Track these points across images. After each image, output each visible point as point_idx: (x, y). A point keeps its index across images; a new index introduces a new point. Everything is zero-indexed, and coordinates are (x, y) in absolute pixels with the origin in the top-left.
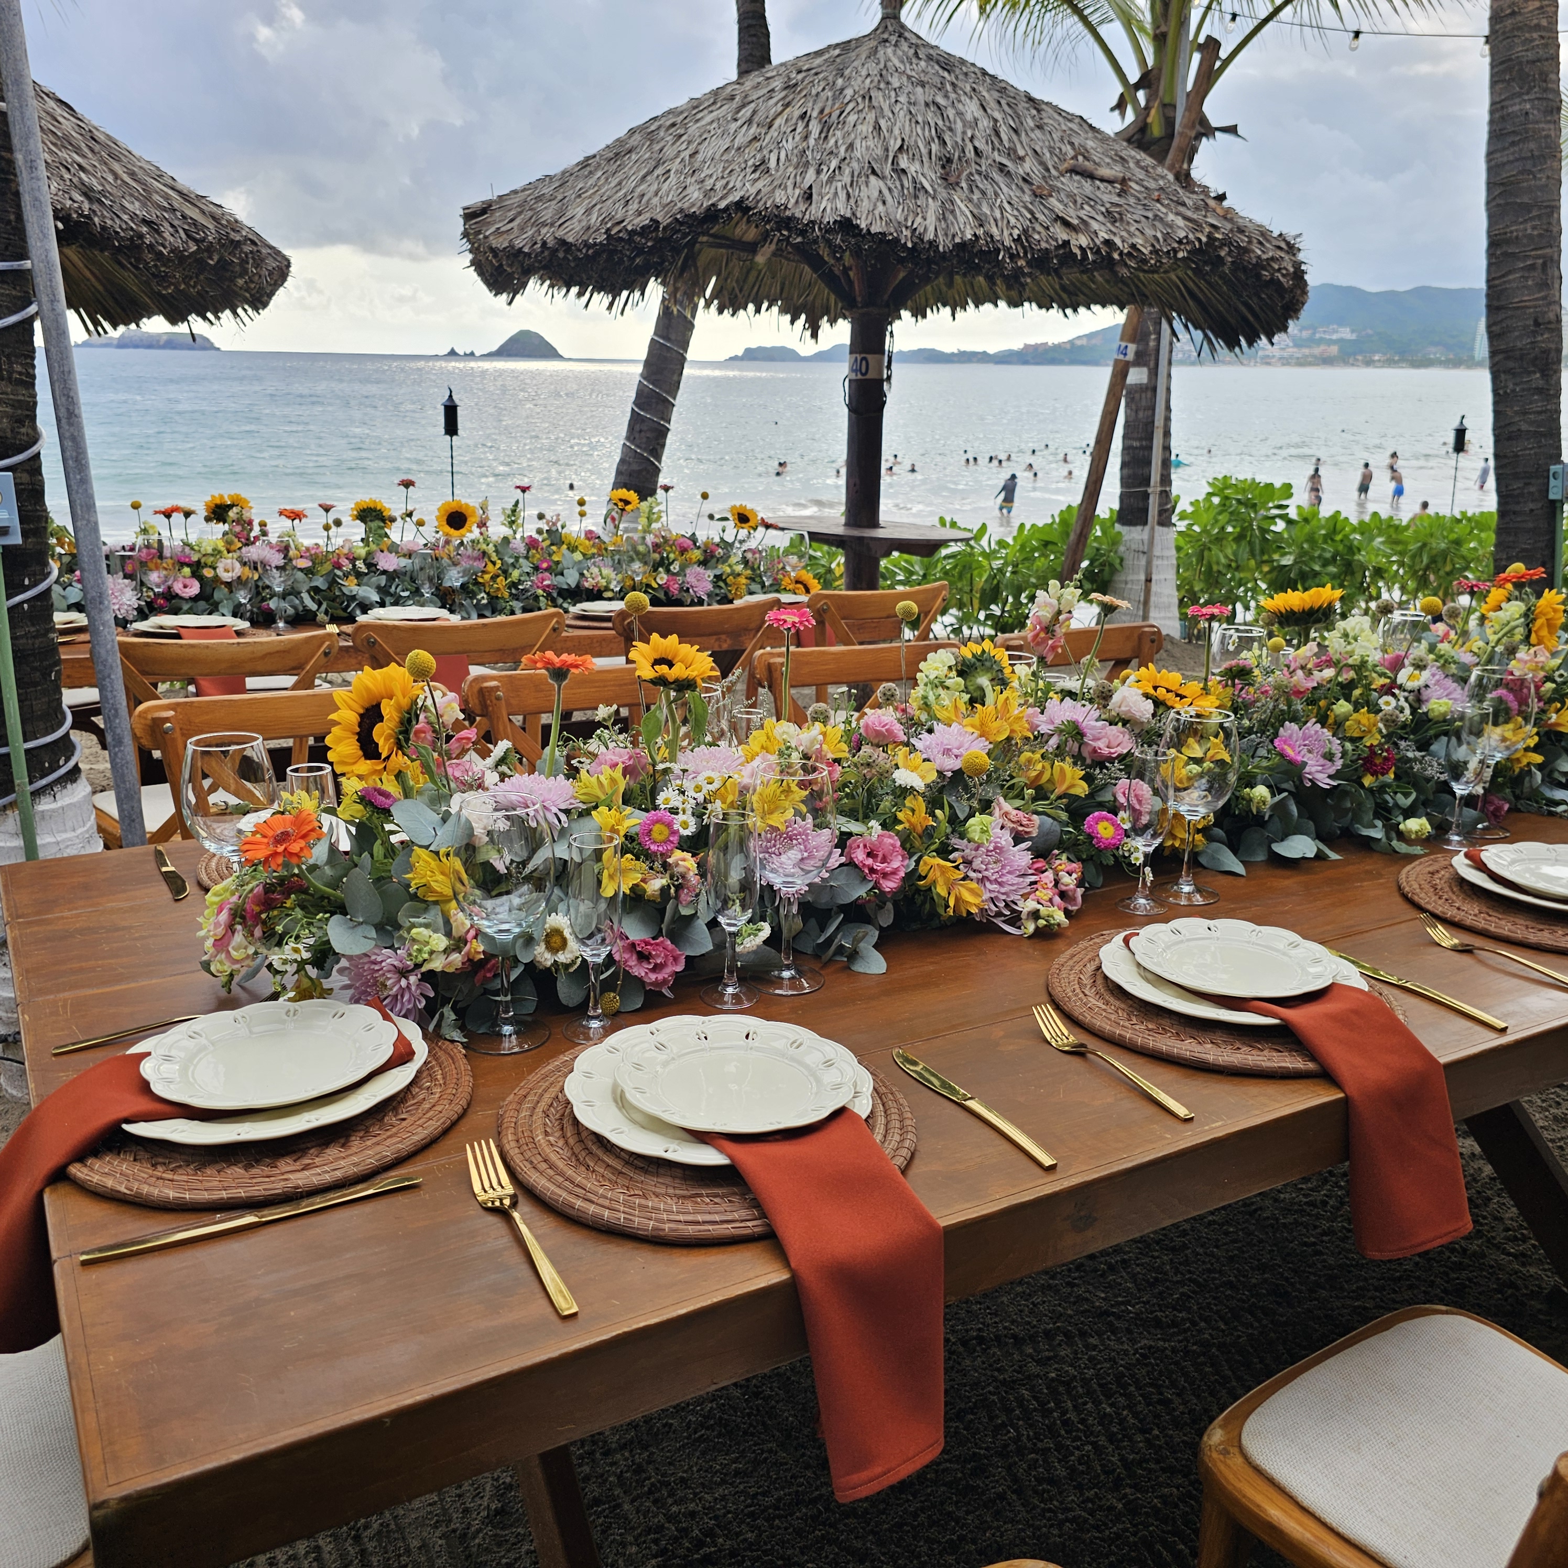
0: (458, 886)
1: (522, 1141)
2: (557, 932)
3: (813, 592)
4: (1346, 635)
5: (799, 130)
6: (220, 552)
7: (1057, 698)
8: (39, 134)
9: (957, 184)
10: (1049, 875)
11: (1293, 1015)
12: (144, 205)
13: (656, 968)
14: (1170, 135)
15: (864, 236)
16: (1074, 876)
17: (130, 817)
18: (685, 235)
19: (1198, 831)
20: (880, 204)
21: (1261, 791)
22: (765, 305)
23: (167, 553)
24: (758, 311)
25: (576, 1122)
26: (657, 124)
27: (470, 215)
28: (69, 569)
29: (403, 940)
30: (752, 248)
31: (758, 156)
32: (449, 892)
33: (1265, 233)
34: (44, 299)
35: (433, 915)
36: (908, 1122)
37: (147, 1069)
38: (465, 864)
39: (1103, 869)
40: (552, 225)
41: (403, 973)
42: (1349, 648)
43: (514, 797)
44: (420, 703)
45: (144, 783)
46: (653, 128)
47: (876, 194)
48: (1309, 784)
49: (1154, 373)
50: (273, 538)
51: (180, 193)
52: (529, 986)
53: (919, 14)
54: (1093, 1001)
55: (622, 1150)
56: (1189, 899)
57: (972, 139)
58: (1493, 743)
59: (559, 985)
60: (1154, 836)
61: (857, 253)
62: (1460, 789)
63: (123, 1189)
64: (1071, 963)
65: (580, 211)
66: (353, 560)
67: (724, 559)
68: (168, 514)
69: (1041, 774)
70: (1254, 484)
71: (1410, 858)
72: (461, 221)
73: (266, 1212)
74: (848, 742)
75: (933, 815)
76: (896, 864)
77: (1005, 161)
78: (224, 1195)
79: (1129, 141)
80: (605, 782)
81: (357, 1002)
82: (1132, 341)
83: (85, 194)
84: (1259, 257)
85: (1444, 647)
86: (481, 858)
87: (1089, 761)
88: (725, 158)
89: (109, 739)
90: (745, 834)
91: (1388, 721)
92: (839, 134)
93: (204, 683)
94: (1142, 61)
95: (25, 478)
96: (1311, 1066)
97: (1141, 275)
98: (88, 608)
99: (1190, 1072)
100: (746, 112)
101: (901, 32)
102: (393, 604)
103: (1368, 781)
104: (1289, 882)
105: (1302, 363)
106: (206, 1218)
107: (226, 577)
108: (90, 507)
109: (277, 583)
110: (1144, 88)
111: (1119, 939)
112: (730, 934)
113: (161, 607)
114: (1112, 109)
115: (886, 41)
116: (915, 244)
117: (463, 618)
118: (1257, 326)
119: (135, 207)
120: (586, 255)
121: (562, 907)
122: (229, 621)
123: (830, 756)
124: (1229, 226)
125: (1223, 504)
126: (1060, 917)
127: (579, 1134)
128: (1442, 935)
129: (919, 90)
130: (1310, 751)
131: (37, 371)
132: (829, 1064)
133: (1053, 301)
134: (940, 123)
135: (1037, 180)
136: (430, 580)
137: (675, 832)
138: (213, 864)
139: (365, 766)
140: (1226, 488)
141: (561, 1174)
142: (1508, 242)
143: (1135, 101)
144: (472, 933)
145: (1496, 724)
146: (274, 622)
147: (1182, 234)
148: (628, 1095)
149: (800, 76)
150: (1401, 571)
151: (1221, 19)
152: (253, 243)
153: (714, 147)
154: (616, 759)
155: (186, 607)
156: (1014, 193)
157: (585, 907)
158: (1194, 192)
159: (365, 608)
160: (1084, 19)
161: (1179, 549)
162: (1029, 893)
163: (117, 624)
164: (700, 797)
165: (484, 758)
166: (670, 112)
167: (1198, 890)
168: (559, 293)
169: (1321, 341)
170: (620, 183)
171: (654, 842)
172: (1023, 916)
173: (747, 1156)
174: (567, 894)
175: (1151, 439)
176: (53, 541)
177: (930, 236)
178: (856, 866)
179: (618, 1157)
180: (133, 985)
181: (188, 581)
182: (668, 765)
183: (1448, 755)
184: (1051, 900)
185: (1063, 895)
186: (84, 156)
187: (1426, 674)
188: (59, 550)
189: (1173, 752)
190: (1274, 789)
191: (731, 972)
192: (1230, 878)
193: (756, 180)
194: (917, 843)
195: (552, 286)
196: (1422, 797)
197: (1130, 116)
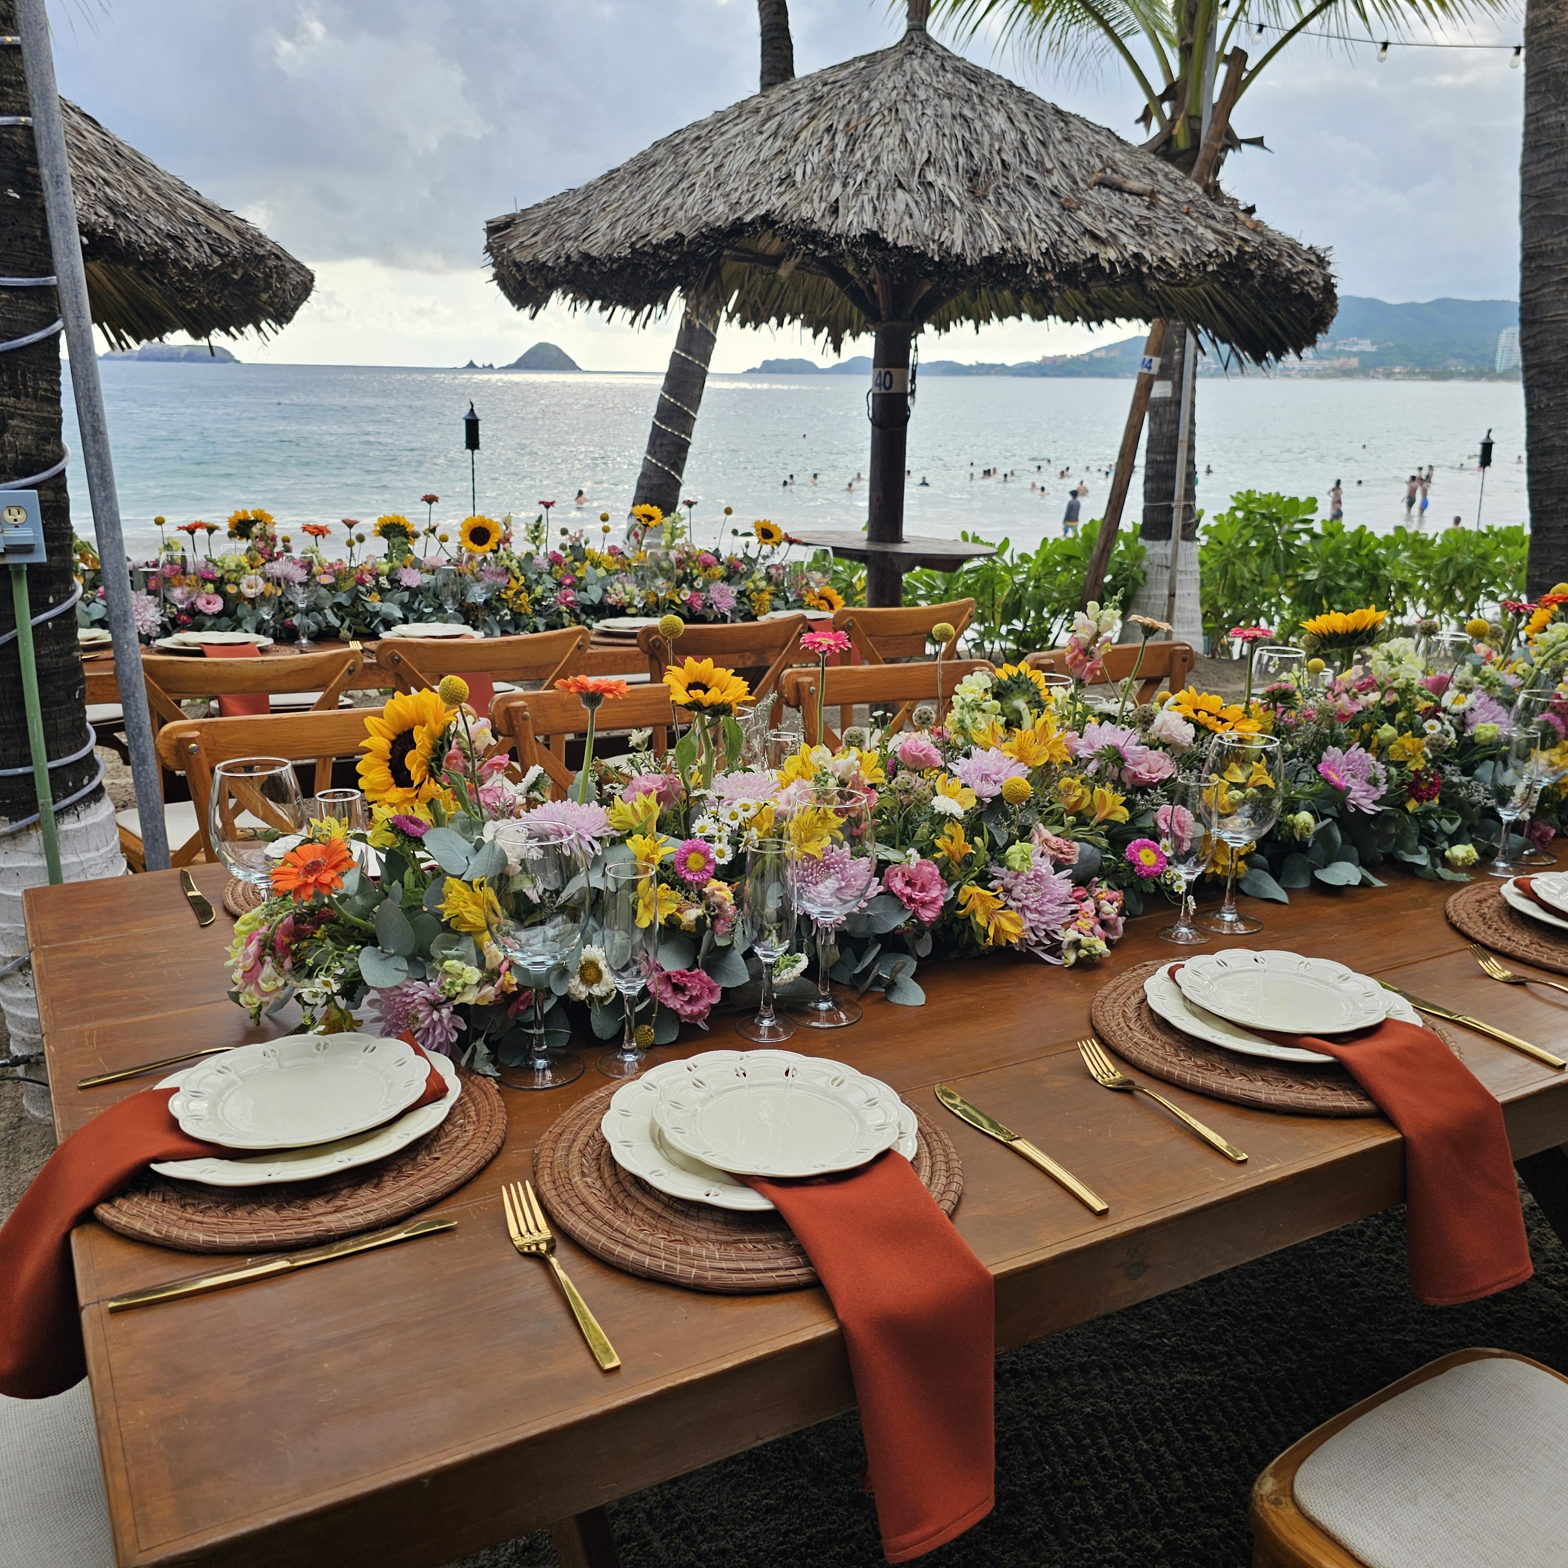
0: (492, 916)
1: (559, 1182)
2: (592, 964)
3: (838, 608)
4: (1389, 658)
5: (825, 142)
6: (243, 568)
7: (1094, 721)
8: (65, 148)
9: (985, 197)
10: (1090, 903)
11: (1346, 1051)
12: (169, 220)
13: (692, 1000)
14: (1195, 147)
15: (890, 250)
16: (1116, 904)
17: (153, 836)
18: (710, 249)
19: (1241, 858)
20: (906, 217)
21: (1304, 817)
22: (787, 319)
23: (190, 569)
24: (780, 324)
25: (613, 1162)
26: (681, 137)
27: (494, 229)
28: (92, 585)
29: (435, 972)
30: (776, 261)
31: (784, 170)
32: (483, 923)
33: (1295, 247)
34: (70, 315)
35: (467, 948)
36: (955, 1164)
37: (176, 1106)
38: (498, 893)
39: (1144, 896)
40: (576, 239)
41: (435, 1005)
42: (1393, 670)
43: (548, 825)
44: (453, 729)
45: (168, 801)
46: (677, 141)
47: (903, 207)
48: (1353, 810)
49: (1178, 387)
50: (296, 554)
51: (204, 207)
52: (562, 1018)
53: (943, 27)
54: (1139, 1036)
55: (661, 1192)
56: (1231, 928)
57: (999, 152)
58: (1541, 768)
59: (592, 1017)
60: (1197, 864)
61: (884, 267)
62: (1506, 815)
63: (151, 1232)
64: (1114, 995)
65: (604, 225)
66: (376, 576)
67: (748, 575)
68: (191, 530)
69: (1081, 799)
70: (1278, 498)
71: (1456, 886)
72: (485, 235)
73: (298, 1256)
74: (884, 767)
75: (972, 842)
76: (935, 893)
77: (1032, 174)
78: (255, 1238)
79: (1155, 152)
80: (639, 809)
81: (388, 1034)
82: (1157, 354)
83: (110, 209)
84: (1289, 271)
85: (1488, 669)
86: (515, 887)
87: (1129, 786)
88: (750, 171)
89: (133, 757)
90: (782, 862)
91: (1432, 745)
92: (865, 146)
93: (228, 700)
94: (1168, 72)
95: (50, 495)
96: (1366, 1105)
97: (1167, 288)
98: (113, 625)
99: (1240, 1111)
100: (772, 125)
101: (928, 43)
102: (416, 621)
103: (1412, 806)
104: (1333, 909)
105: (1322, 375)
106: (237, 1261)
107: (250, 593)
108: (115, 524)
109: (301, 600)
110: (1169, 99)
111: (1163, 971)
112: (767, 965)
113: (185, 623)
114: (1137, 121)
115: (912, 53)
116: (942, 258)
117: (487, 635)
118: (1286, 340)
119: (160, 222)
120: (610, 269)
121: (596, 937)
122: (252, 637)
123: (867, 782)
124: (1259, 239)
125: (1246, 519)
126: (1101, 947)
127: (616, 1175)
128: (1495, 968)
129: (946, 102)
130: (1353, 776)
131: (62, 389)
132: (872, 1102)
133: (1077, 314)
134: (967, 135)
135: (1065, 193)
136: (454, 596)
137: (710, 861)
138: (240, 889)
139: (397, 794)
140: (1250, 502)
141: (599, 1217)
142: (1542, 255)
143: (1161, 113)
144: (506, 965)
145: (1543, 749)
146: (298, 638)
147: (1212, 247)
148: (667, 1136)
149: (826, 89)
150: (1427, 586)
151: (1248, 30)
152: (278, 257)
153: (740, 160)
154: (649, 785)
155: (209, 623)
156: (1042, 206)
157: (619, 938)
158: (1223, 205)
159: (388, 624)
160: (1110, 31)
161: (1202, 563)
162: (1070, 923)
163: (141, 641)
164: (735, 824)
165: (515, 784)
166: (694, 125)
167: (1241, 919)
168: (582, 307)
169: (1341, 353)
170: (644, 197)
171: (690, 872)
172: (1064, 946)
173: (790, 1200)
174: (601, 925)
175: (1175, 453)
176: (77, 557)
177: (957, 249)
178: (894, 895)
179: (657, 1199)
180: (159, 1015)
181: (211, 598)
182: (702, 791)
183: (1494, 780)
184: (1092, 930)
185: (1104, 924)
186: (109, 171)
187: (1471, 697)
188: (82, 565)
189: (1214, 777)
190: (1318, 815)
191: (767, 1004)
192: (1273, 906)
193: (782, 194)
194: (956, 871)
195: (574, 300)
196: (1467, 823)
197: (1155, 128)
